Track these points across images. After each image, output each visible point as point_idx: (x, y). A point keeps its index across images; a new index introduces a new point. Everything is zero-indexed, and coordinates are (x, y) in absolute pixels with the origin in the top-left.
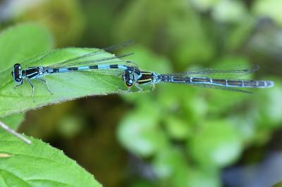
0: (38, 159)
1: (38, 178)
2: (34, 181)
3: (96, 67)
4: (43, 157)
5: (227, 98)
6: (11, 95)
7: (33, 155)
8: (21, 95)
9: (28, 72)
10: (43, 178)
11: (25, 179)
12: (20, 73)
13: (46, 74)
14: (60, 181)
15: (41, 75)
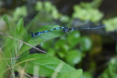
0: (44, 59)
1: (46, 64)
2: (45, 65)
3: (55, 29)
4: (45, 58)
5: (73, 44)
6: (31, 42)
7: (42, 58)
8: (34, 41)
9: (36, 34)
10: (47, 64)
11: (42, 65)
12: (33, 35)
13: (41, 34)
14: (52, 64)
15: (40, 34)
